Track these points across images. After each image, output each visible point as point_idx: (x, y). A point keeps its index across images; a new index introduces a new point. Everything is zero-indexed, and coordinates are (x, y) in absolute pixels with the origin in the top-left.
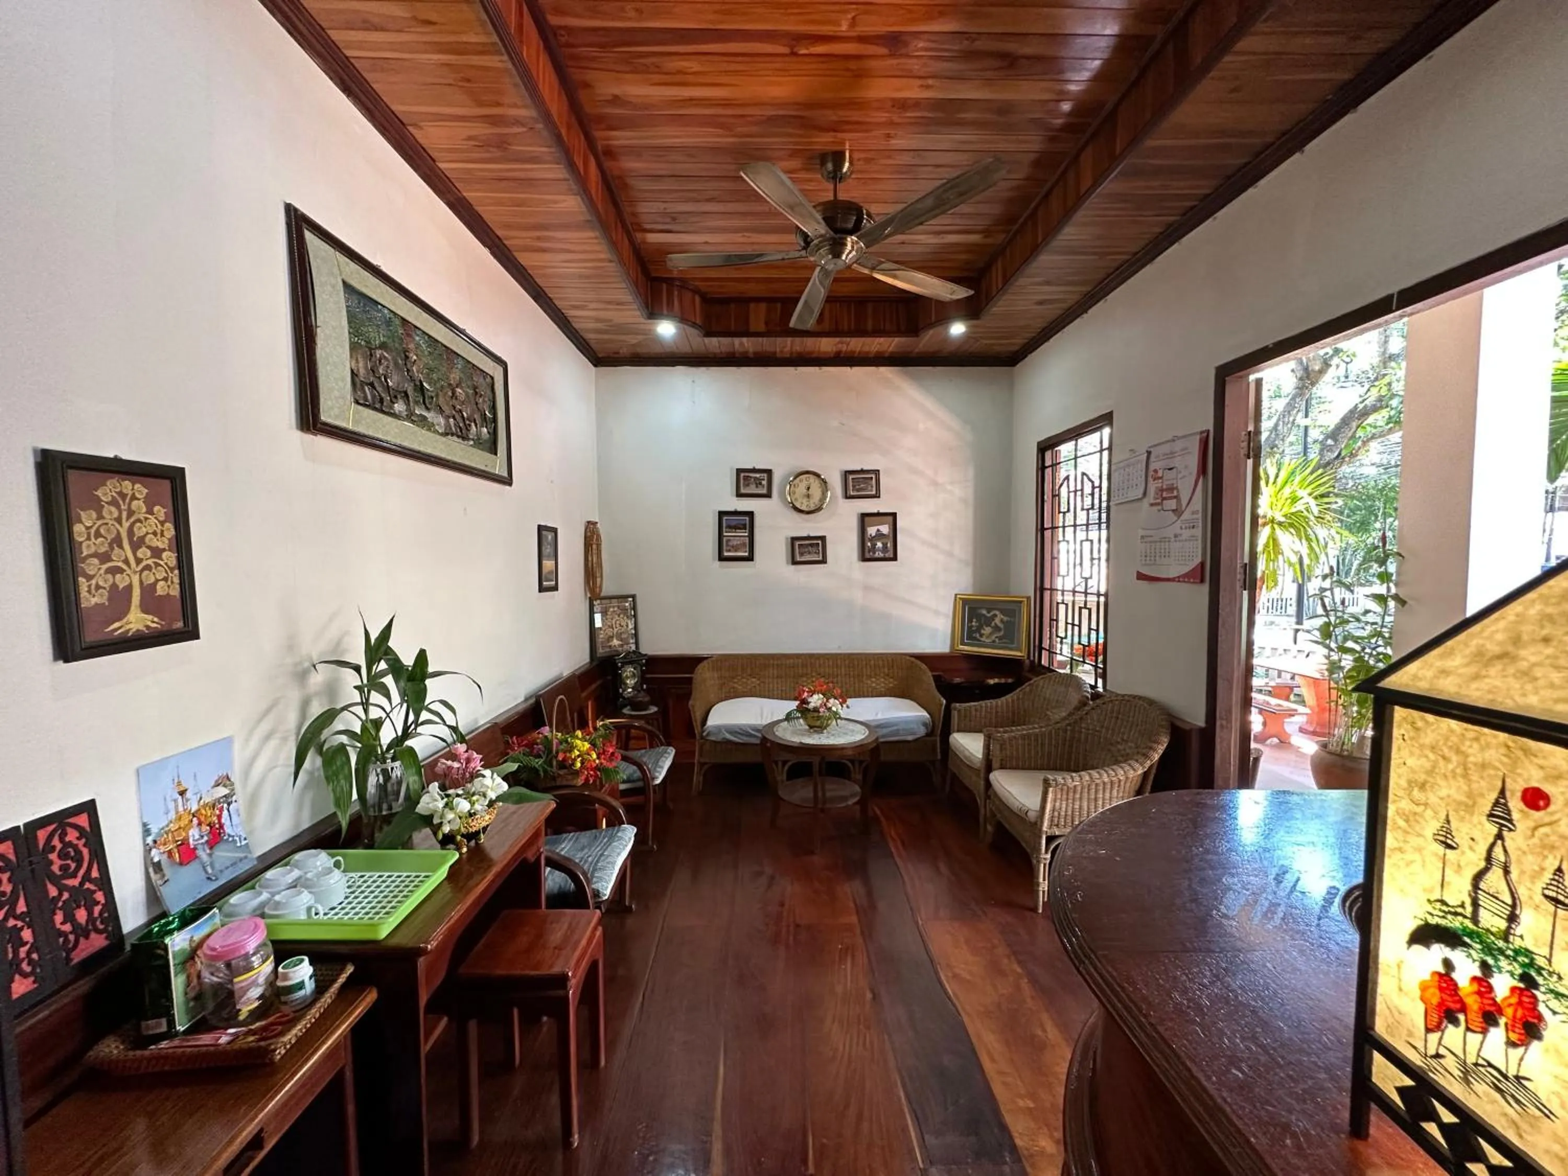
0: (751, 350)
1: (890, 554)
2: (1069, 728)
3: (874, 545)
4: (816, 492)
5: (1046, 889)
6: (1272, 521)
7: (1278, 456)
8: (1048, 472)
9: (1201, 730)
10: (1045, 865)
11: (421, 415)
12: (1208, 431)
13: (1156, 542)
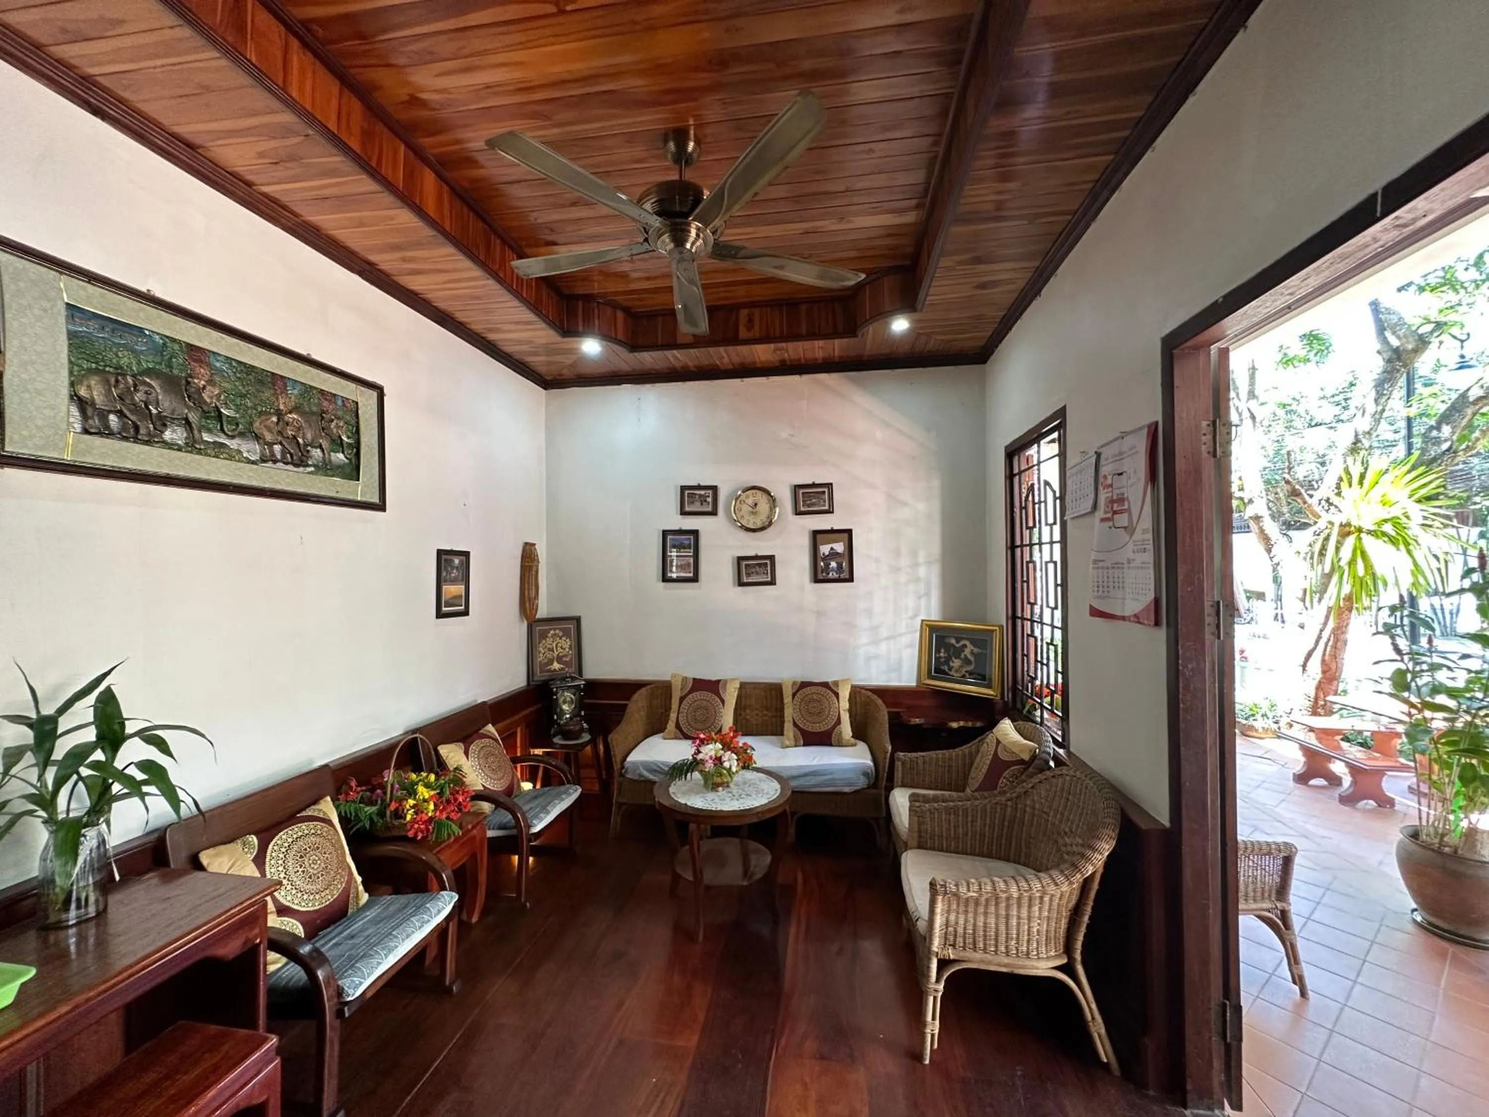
0: (690, 364)
1: (845, 575)
2: (1009, 803)
3: (827, 565)
4: (764, 506)
5: (937, 1032)
6: (1360, 530)
7: (1363, 453)
8: (1016, 479)
9: (1165, 831)
10: (935, 998)
11: (215, 443)
12: (1157, 423)
13: (1108, 568)
